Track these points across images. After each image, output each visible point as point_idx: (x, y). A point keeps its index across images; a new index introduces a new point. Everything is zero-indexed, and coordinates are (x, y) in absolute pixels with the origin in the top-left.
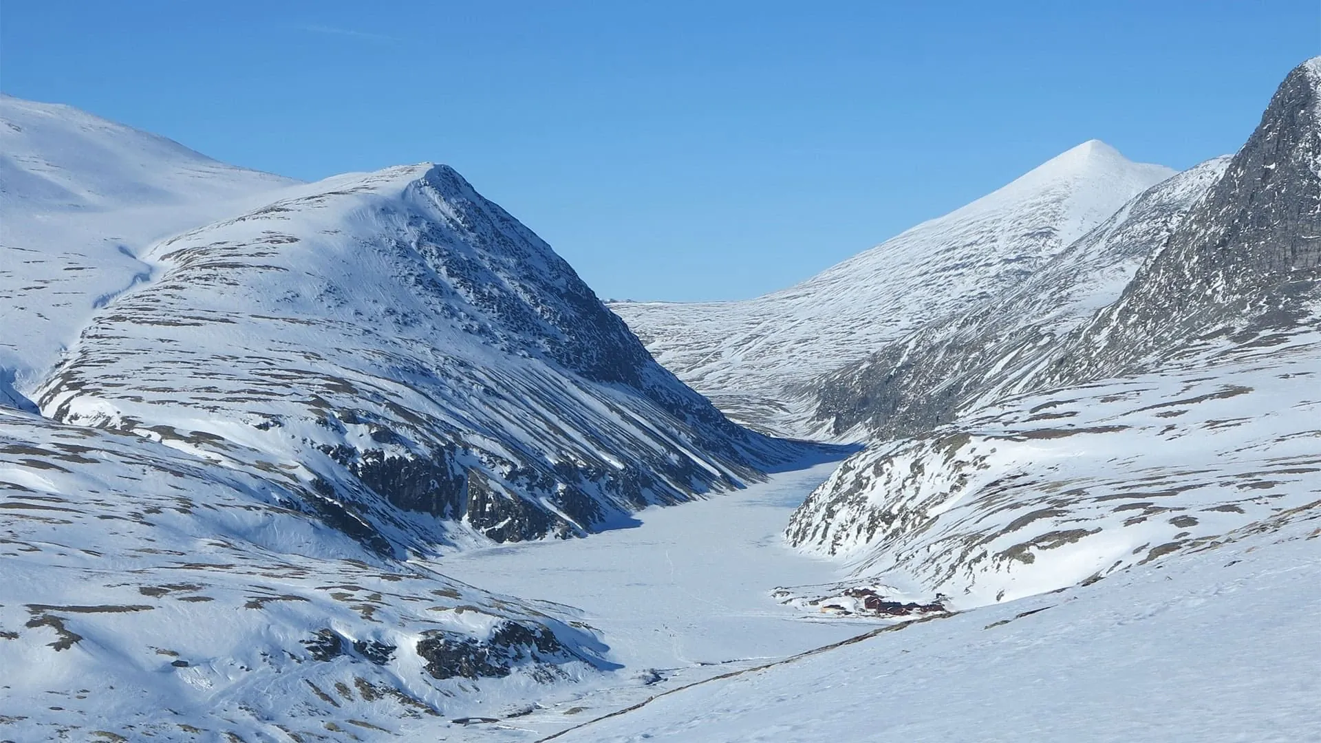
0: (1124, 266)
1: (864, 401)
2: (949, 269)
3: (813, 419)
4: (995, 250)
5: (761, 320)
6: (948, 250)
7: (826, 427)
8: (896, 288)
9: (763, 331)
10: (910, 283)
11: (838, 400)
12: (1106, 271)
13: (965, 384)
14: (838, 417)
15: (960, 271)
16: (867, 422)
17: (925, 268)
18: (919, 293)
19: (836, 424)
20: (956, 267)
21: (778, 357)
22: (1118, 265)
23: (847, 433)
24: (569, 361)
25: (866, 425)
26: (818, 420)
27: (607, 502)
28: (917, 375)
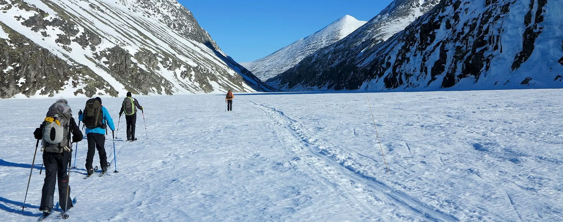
0: (399, 20)
1: (300, 76)
2: (309, 50)
3: (280, 85)
4: (322, 44)
5: (255, 66)
6: (309, 45)
7: (286, 86)
8: (294, 56)
9: (256, 69)
10: (298, 54)
11: (289, 77)
12: (392, 22)
13: (348, 61)
14: (290, 82)
15: (313, 50)
16: (302, 82)
17: (302, 50)
18: (301, 57)
19: (289, 85)
20: (311, 49)
21: (261, 76)
22: (397, 19)
23: (295, 87)
24: (175, 27)
25: (302, 84)
26: (282, 85)
27: (180, 85)
28: (321, 64)
